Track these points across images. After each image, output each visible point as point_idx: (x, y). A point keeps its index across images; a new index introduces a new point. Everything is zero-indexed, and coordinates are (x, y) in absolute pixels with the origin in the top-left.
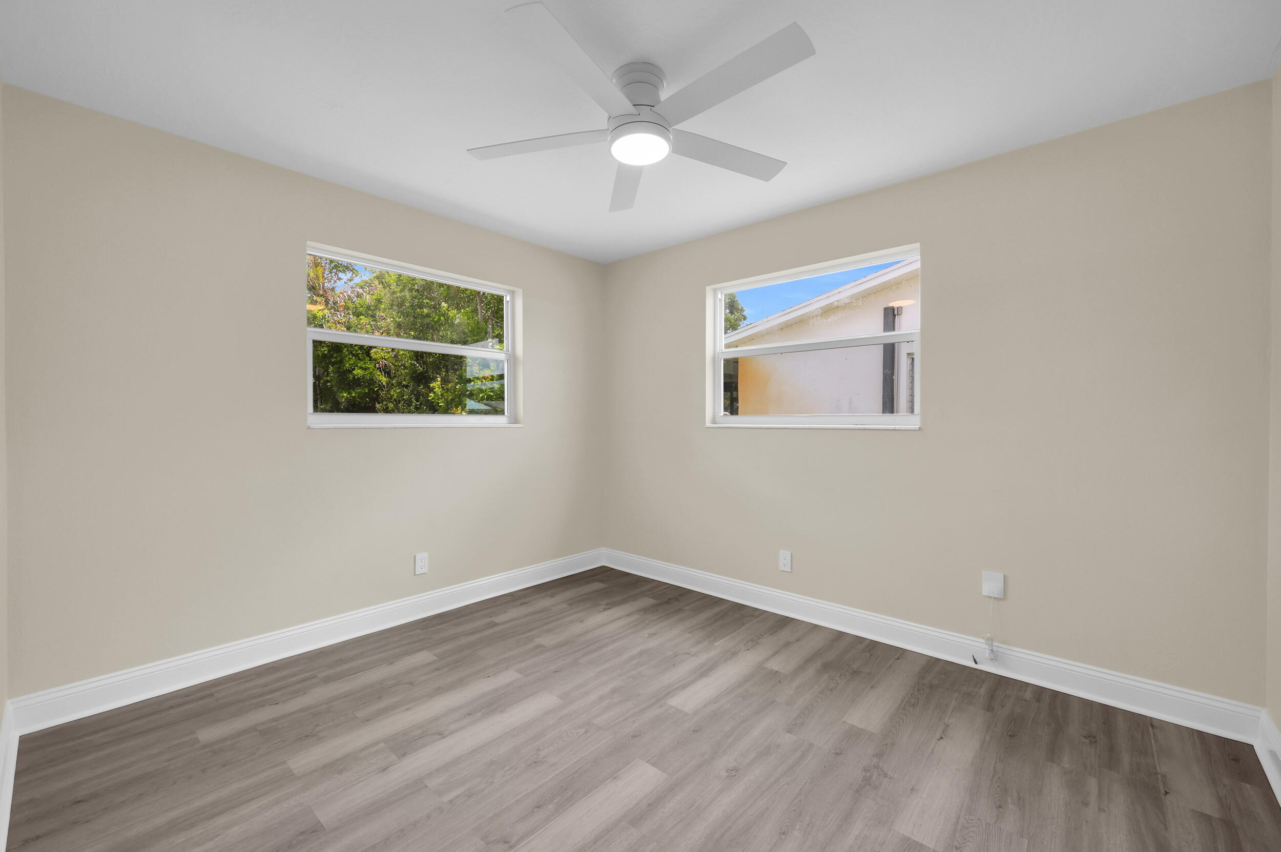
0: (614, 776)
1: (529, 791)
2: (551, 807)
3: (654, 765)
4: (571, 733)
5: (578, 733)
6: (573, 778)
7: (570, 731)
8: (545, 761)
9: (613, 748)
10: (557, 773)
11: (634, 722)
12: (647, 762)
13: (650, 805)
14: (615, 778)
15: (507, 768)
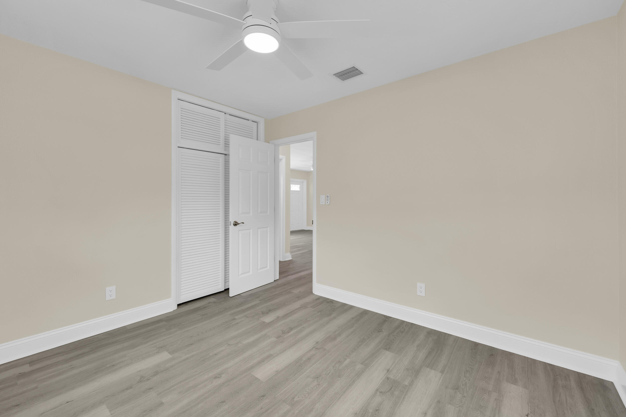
0: (278, 372)
1: (315, 365)
2: (304, 359)
3: (257, 379)
4: (303, 397)
5: (299, 397)
6: (297, 371)
7: (304, 398)
8: (313, 379)
9: (277, 387)
10: (305, 373)
11: (262, 408)
12: (260, 380)
13: (263, 361)
14: (277, 371)
15: (330, 374)
